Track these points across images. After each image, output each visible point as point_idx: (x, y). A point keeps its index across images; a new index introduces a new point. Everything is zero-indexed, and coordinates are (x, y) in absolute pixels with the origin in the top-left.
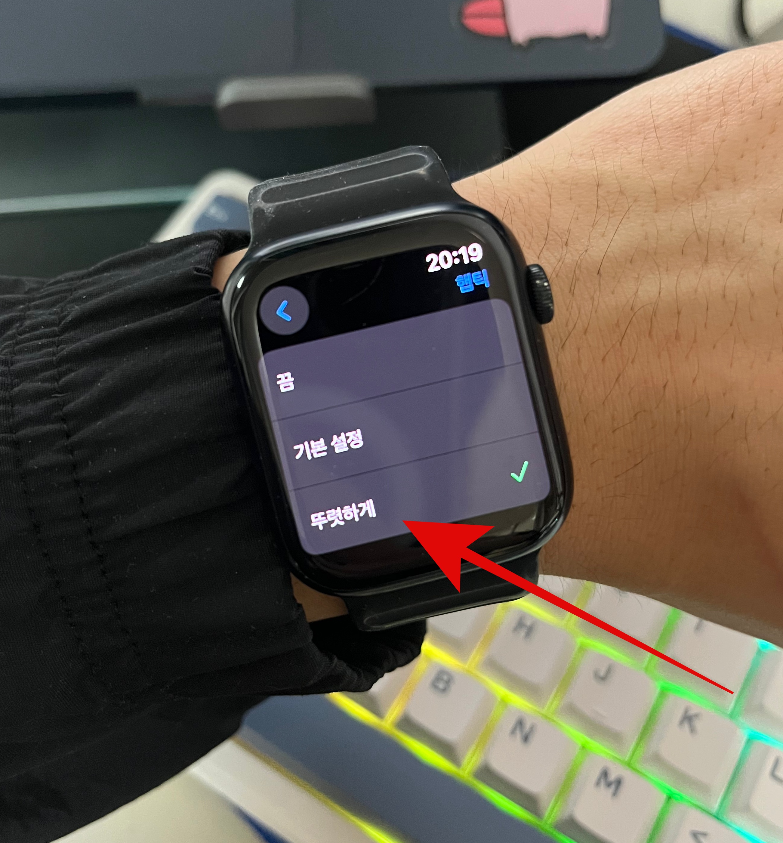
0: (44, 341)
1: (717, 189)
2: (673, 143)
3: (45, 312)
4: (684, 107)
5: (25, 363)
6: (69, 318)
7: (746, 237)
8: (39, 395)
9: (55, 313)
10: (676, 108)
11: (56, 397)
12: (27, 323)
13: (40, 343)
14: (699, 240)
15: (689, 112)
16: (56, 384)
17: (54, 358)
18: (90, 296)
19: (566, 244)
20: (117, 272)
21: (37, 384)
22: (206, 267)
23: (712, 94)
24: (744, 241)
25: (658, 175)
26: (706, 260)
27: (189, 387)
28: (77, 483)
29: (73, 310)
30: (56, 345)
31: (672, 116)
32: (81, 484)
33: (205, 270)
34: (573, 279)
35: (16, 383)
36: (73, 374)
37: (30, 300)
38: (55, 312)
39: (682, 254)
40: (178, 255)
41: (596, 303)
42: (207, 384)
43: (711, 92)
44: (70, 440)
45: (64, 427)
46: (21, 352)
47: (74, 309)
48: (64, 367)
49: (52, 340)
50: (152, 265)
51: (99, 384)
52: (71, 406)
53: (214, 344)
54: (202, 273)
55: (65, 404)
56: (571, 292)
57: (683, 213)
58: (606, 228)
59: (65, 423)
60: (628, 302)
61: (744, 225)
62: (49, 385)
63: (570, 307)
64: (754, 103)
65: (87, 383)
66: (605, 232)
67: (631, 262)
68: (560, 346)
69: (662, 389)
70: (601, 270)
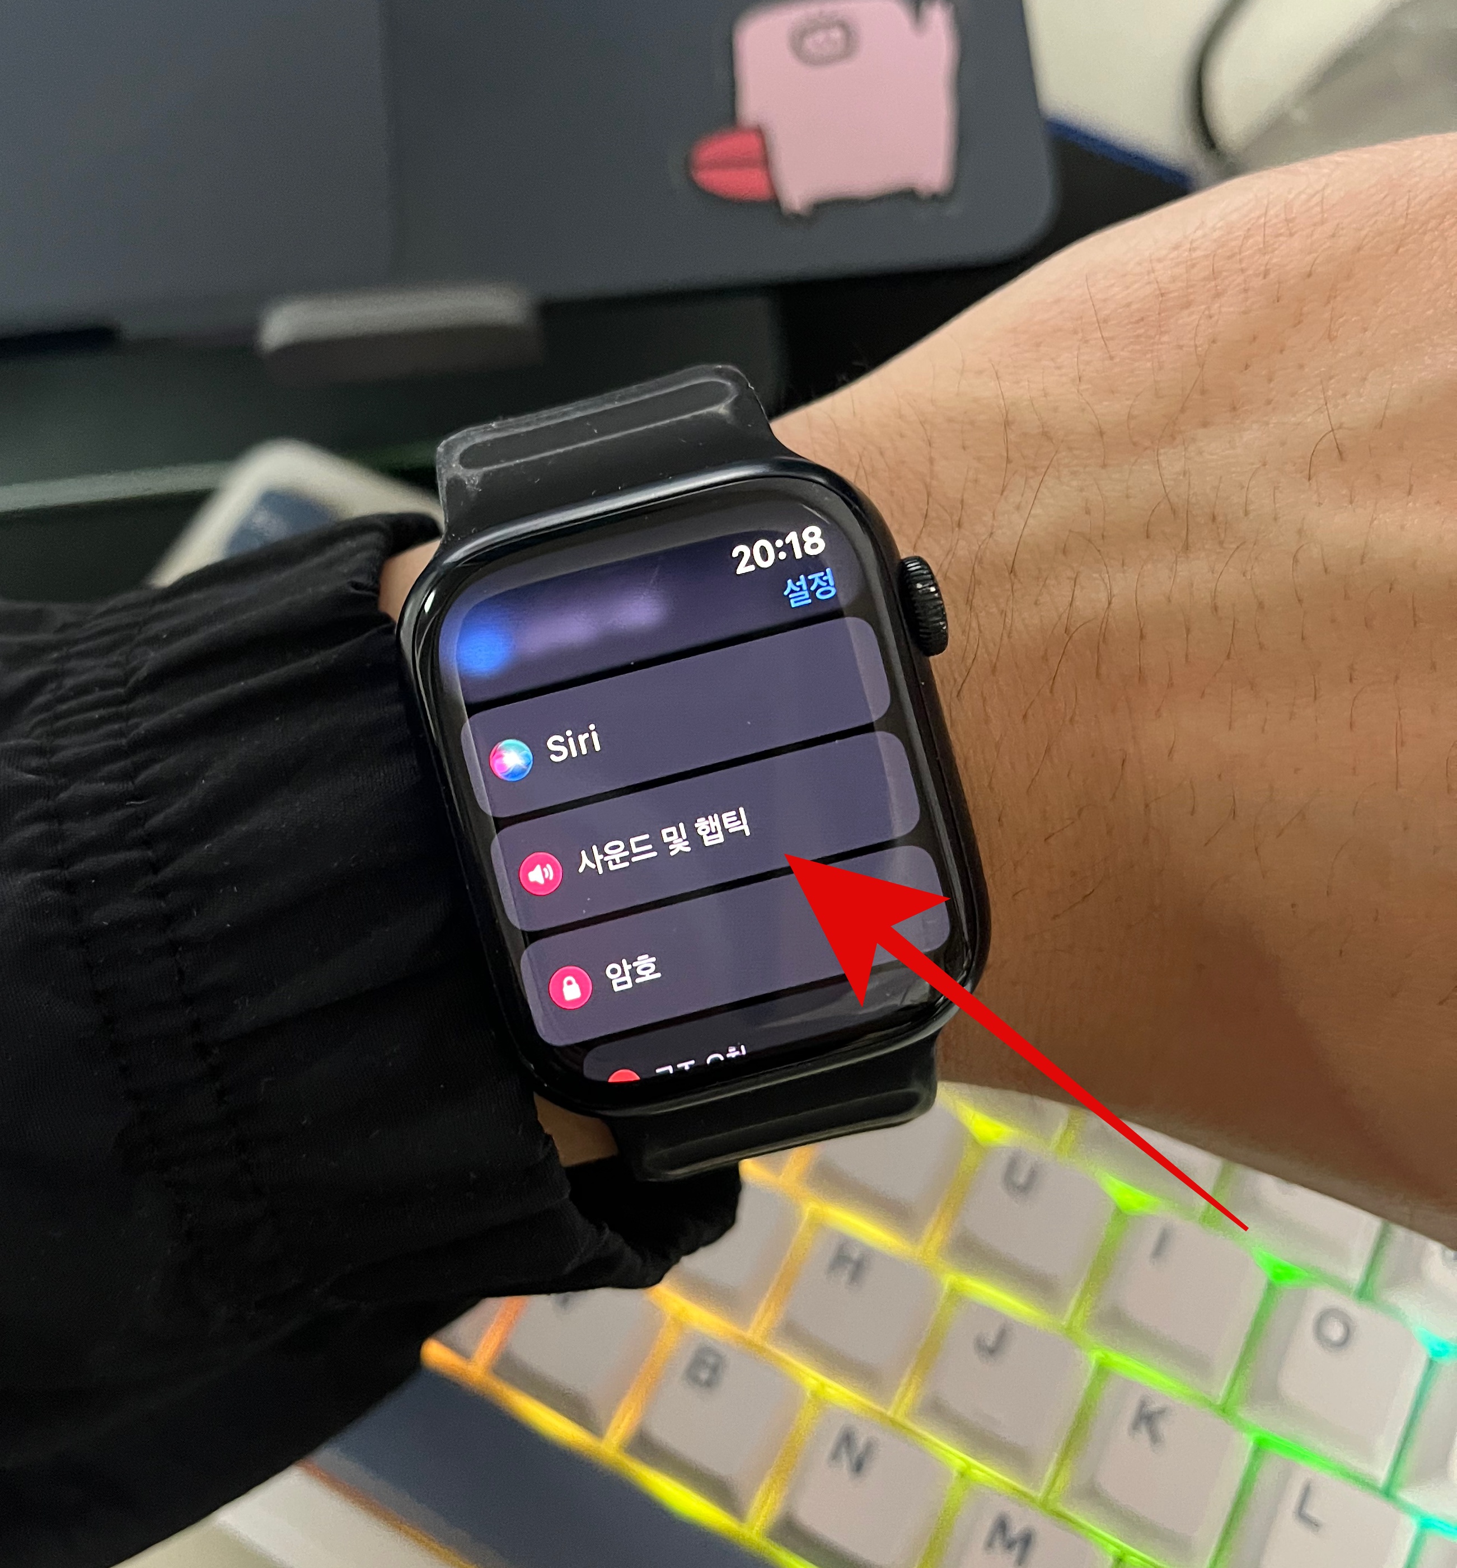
0: (103, 711)
1: (1205, 425)
2: (1130, 348)
3: (97, 663)
4: (1149, 283)
5: (76, 750)
6: (143, 672)
7: (1251, 507)
8: (101, 805)
9: (117, 664)
10: (1136, 286)
11: (132, 806)
12: (69, 682)
13: (97, 716)
14: (1174, 512)
15: (1157, 292)
16: (130, 783)
17: (124, 741)
18: (175, 634)
19: (959, 525)
21: (99, 785)
22: (367, 579)
23: (1196, 258)
24: (1246, 513)
25: (1105, 404)
26: (1187, 547)
27: (353, 781)
28: (174, 946)
29: (148, 659)
30: (124, 720)
31: (1130, 300)
32: (180, 949)
33: (366, 584)
34: (971, 582)
35: (63, 784)
36: (157, 767)
37: (68, 644)
38: (116, 662)
39: (1147, 537)
40: (318, 560)
41: (1008, 621)
42: (382, 774)
43: (1194, 255)
44: (159, 877)
45: (148, 856)
46: (64, 732)
47: (149, 657)
48: (143, 755)
49: (116, 711)
50: (275, 578)
51: (204, 782)
52: (156, 821)
53: (390, 708)
54: (363, 589)
55: (147, 816)
56: (969, 602)
57: (1145, 467)
58: (1022, 495)
59: (149, 849)
60: (1060, 617)
61: (1247, 486)
62: (118, 786)
63: (968, 628)
64: (1266, 274)
65: (181, 782)
66: (1021, 502)
67: (1064, 552)
68: (955, 694)
69: (1120, 767)
70: (1016, 567)
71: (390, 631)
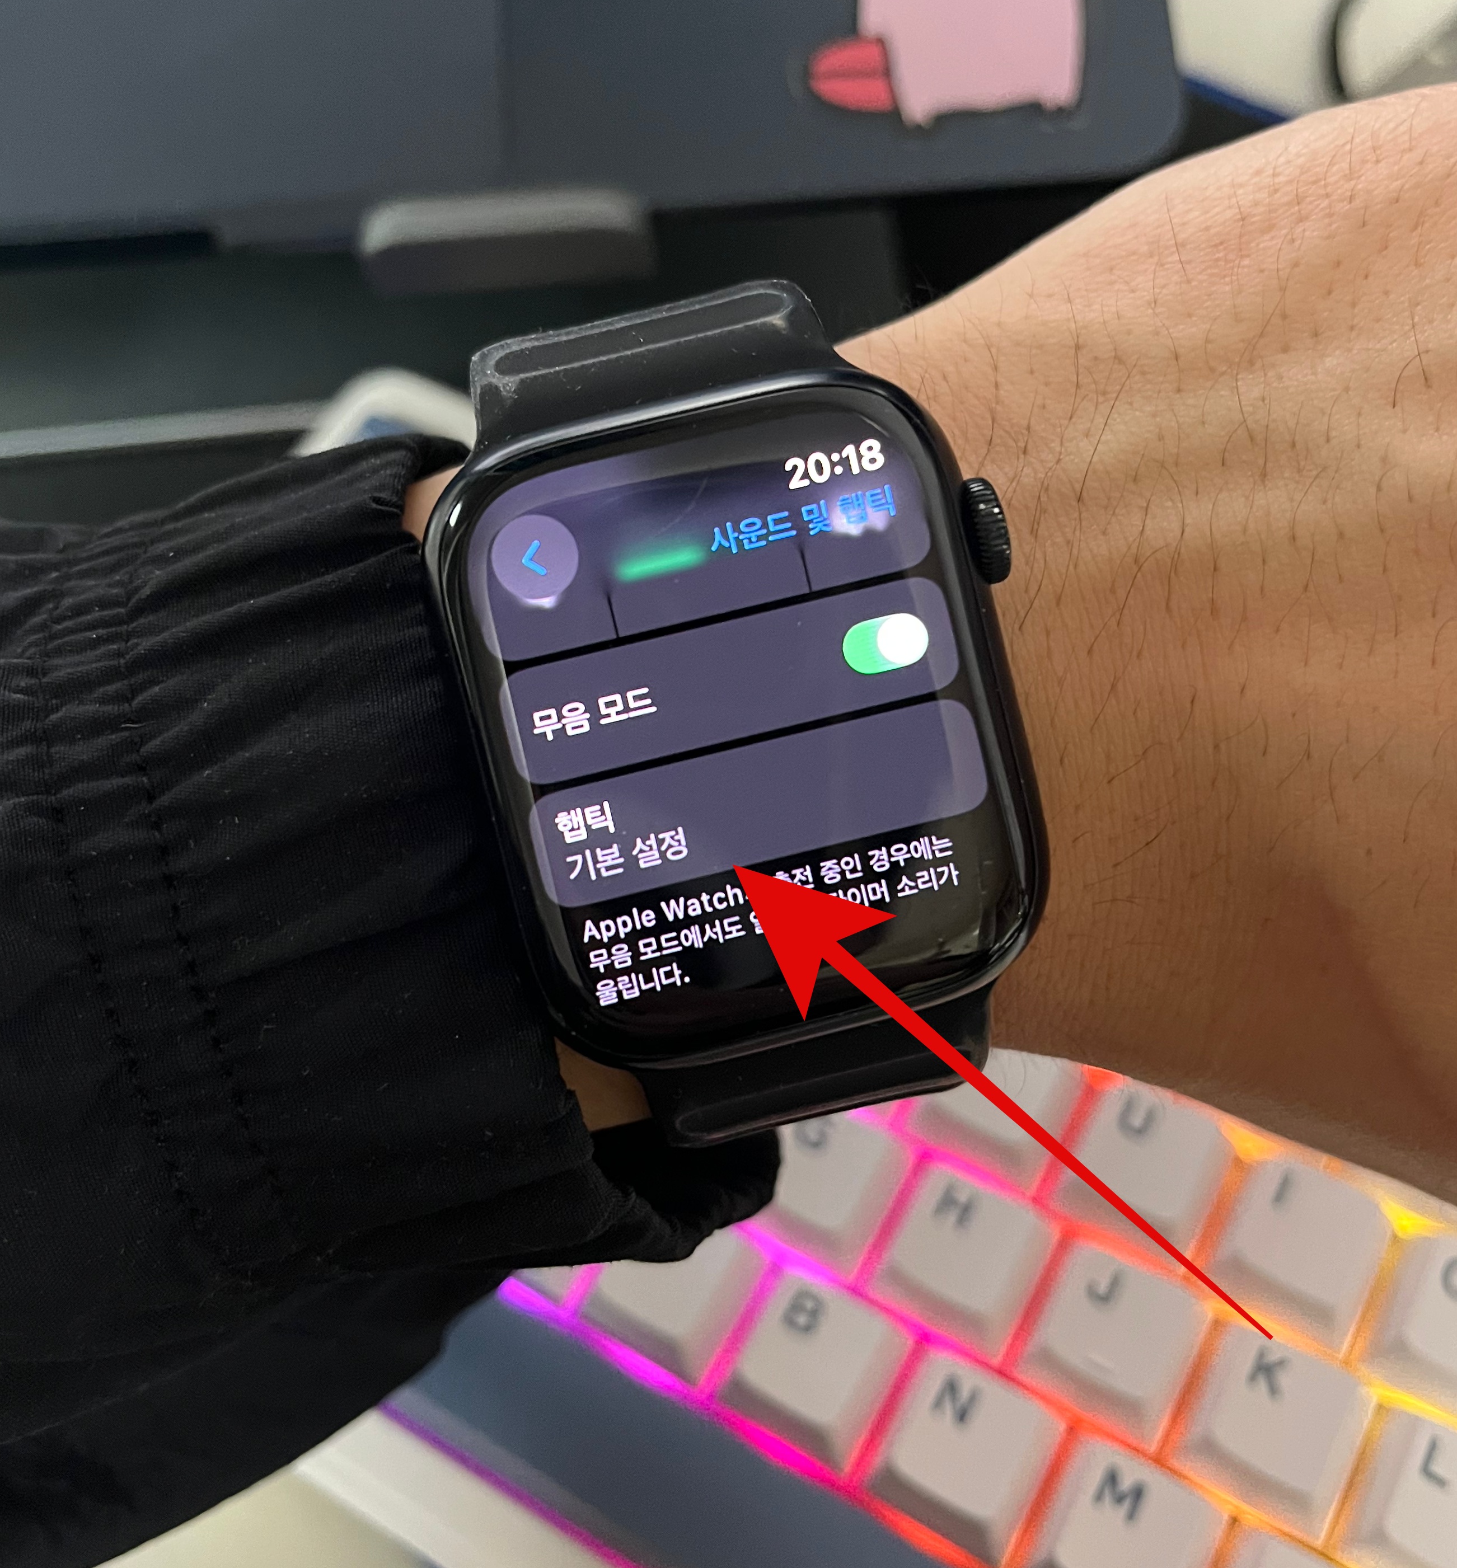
0: (101, 632)
1: (1285, 349)
2: (1209, 271)
3: (98, 582)
4: (1230, 207)
5: (69, 670)
6: (146, 591)
7: (1333, 434)
8: (96, 727)
9: (120, 584)
10: (1217, 210)
11: (126, 729)
12: (68, 602)
13: (95, 636)
14: (1252, 439)
15: (1239, 217)
16: (126, 705)
17: (122, 661)
18: (181, 553)
19: (1025, 452)
20: (227, 510)
21: (92, 707)
22: (391, 496)
23: (1279, 183)
24: (1328, 441)
25: (1181, 327)
26: (1264, 475)
27: (368, 706)
28: (168, 880)
29: (152, 578)
30: (124, 640)
31: (1209, 224)
32: (175, 883)
33: (390, 501)
34: (1036, 510)
35: (55, 706)
36: (157, 689)
37: (70, 563)
38: (118, 581)
39: (1223, 465)
40: (338, 478)
41: (1075, 551)
42: (400, 700)
43: (1277, 180)
44: (154, 805)
45: (143, 781)
46: (59, 651)
47: (154, 576)
48: (141, 676)
49: (116, 631)
50: (292, 496)
51: (206, 704)
52: (153, 746)
53: (411, 630)
54: (387, 505)
55: (144, 740)
56: (1034, 532)
57: (1222, 393)
58: (1092, 422)
59: (144, 775)
60: (1129, 548)
61: (1329, 412)
62: (113, 709)
63: (1032, 558)
64: (1351, 199)
65: (183, 704)
66: (1090, 428)
67: (1135, 480)
68: (1017, 626)
69: (1188, 705)
70: (1084, 494)
71: (414, 550)
